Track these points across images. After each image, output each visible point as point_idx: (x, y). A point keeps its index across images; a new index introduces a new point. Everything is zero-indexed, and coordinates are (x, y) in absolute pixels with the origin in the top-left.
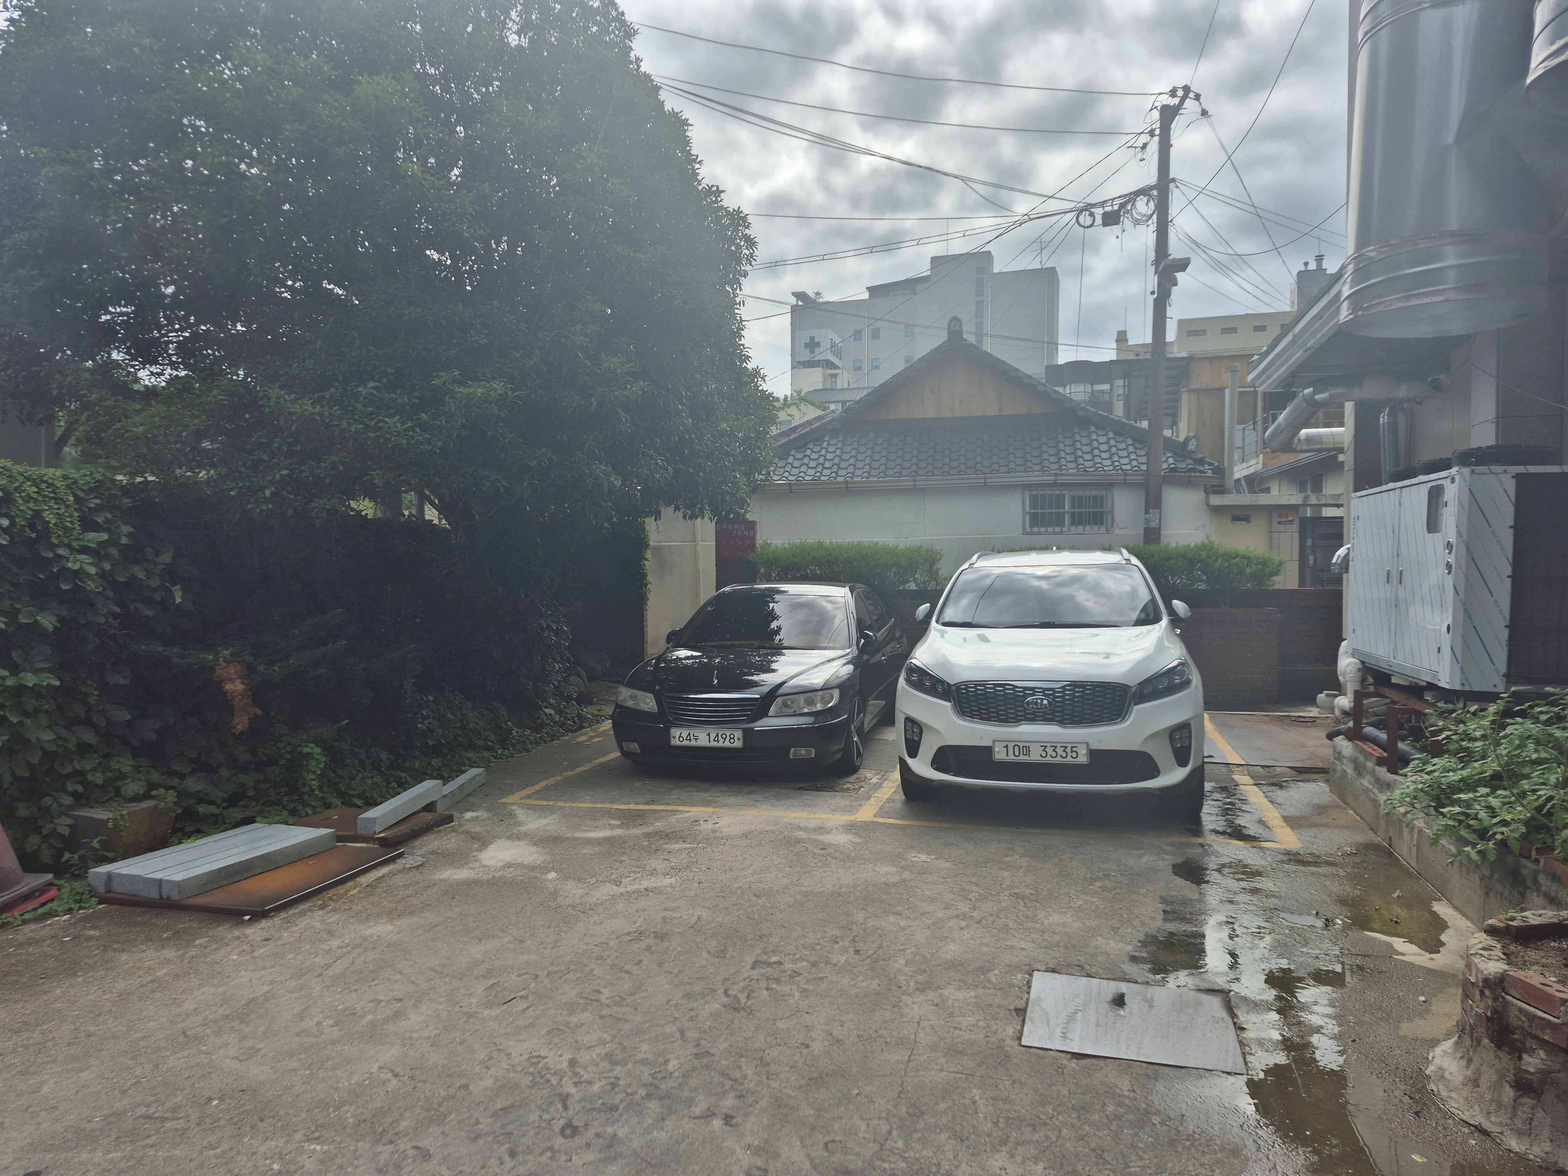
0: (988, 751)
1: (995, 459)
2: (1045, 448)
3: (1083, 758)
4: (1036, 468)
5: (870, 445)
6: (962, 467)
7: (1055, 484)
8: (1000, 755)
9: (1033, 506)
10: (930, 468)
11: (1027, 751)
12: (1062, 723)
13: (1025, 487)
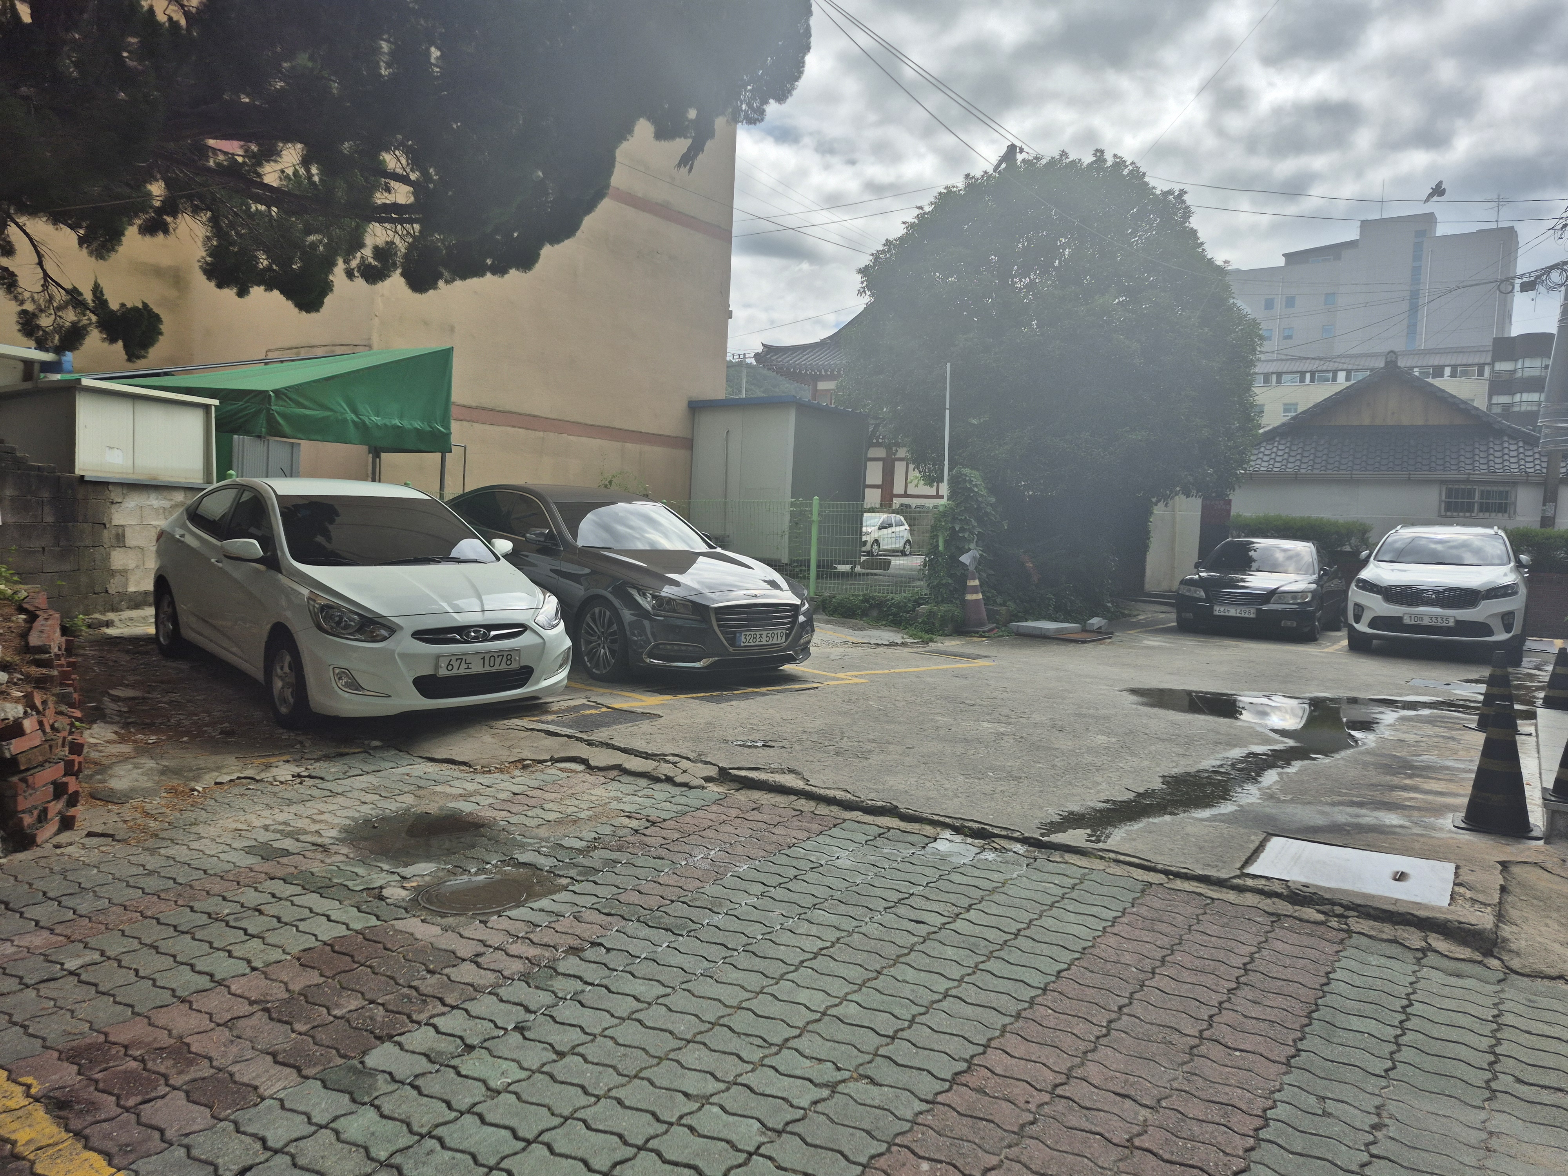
0: (1400, 619)
1: (1419, 459)
2: (1462, 452)
3: (1451, 623)
4: (1453, 467)
5: (1313, 445)
6: (1391, 465)
7: (1467, 481)
8: (1407, 620)
9: (1449, 496)
10: (1364, 464)
11: (1422, 619)
12: (1442, 607)
13: (1443, 482)
